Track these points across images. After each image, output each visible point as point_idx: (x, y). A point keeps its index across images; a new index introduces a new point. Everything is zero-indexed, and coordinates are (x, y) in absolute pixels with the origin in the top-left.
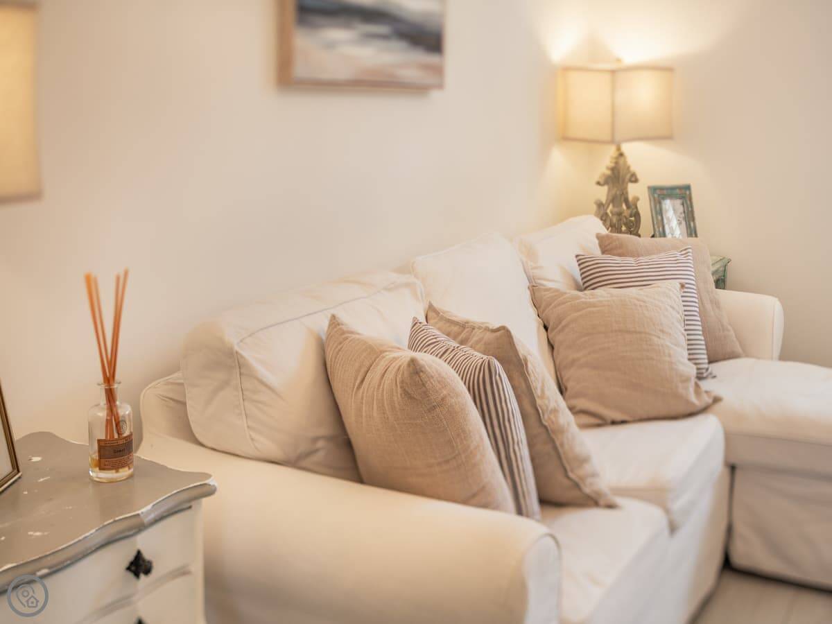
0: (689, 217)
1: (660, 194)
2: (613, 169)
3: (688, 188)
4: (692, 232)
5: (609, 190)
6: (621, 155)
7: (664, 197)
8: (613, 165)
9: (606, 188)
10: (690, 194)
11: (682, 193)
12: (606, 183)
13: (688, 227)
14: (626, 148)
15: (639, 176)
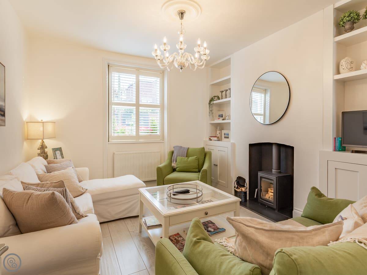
0: (62, 154)
1: (55, 150)
2: (42, 145)
3: (61, 148)
4: (63, 157)
5: (41, 150)
6: (43, 142)
7: (56, 150)
8: (41, 144)
9: (40, 150)
10: (61, 149)
11: (60, 149)
12: (40, 149)
13: (62, 156)
14: (44, 140)
15: (48, 147)
